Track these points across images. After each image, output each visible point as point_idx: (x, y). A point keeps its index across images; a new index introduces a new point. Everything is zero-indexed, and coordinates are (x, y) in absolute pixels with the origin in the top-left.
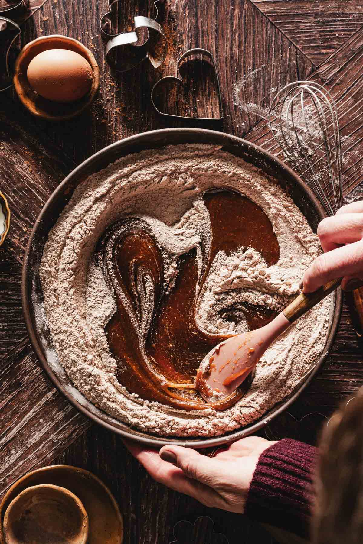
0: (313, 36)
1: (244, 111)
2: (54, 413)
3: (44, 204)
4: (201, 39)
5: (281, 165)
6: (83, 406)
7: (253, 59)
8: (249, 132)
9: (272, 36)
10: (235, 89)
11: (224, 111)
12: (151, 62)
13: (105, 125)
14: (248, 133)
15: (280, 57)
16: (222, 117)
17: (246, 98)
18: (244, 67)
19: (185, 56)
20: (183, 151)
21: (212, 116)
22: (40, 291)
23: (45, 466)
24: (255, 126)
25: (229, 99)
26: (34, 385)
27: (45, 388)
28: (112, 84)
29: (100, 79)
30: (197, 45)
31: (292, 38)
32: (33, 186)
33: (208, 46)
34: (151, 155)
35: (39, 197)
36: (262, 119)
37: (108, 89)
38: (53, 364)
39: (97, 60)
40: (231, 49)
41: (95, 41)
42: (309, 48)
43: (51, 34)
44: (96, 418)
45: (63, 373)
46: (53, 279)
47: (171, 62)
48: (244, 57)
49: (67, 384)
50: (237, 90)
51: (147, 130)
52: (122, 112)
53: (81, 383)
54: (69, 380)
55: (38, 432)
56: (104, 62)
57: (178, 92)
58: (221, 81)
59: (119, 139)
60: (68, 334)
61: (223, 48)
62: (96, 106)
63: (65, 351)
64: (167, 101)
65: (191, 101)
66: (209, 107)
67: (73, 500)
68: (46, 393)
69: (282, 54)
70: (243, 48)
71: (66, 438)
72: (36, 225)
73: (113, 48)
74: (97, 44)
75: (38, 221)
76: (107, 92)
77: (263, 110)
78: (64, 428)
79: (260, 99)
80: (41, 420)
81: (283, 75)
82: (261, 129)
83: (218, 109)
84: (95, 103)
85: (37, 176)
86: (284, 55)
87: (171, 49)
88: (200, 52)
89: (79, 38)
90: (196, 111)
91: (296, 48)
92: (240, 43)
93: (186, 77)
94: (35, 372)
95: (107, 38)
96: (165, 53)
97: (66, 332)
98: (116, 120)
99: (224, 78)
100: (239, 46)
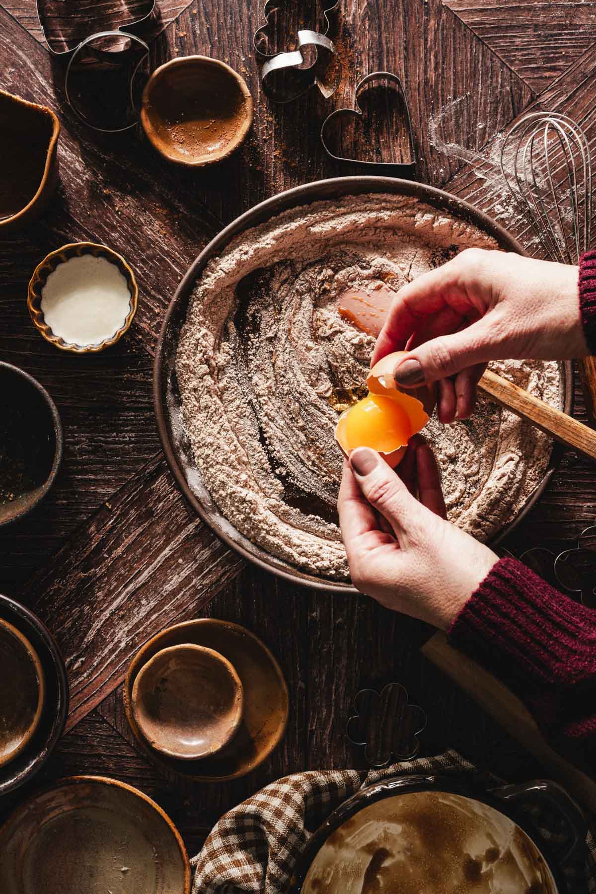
0: (532, 54)
1: (442, 154)
2: (197, 550)
3: (181, 279)
4: (385, 60)
5: (492, 224)
6: (234, 541)
7: (455, 85)
8: (450, 180)
9: (478, 56)
10: (430, 124)
11: (417, 153)
12: (321, 89)
13: (261, 172)
14: (448, 182)
15: (489, 82)
16: (415, 162)
17: (445, 136)
18: (443, 96)
19: (365, 82)
20: (366, 202)
21: (400, 160)
22: (177, 390)
23: (186, 620)
24: (457, 173)
25: (423, 138)
26: (170, 514)
27: (185, 518)
28: (270, 119)
29: (254, 113)
30: (380, 68)
31: (504, 57)
32: (168, 254)
33: (395, 69)
34: (325, 208)
35: (175, 268)
36: (466, 164)
37: (264, 126)
38: (196, 487)
39: (249, 88)
40: (425, 72)
41: (248, 63)
42: (526, 70)
43: (189, 55)
44: (251, 557)
45: (209, 498)
46: (192, 375)
47: (347, 90)
48: (443, 83)
49: (214, 512)
50: (433, 126)
51: (315, 180)
52: (283, 156)
53: (233, 511)
54: (217, 508)
55: (177, 576)
56: (259, 91)
57: (357, 129)
58: (412, 114)
59: (280, 192)
60: (215, 447)
61: (415, 71)
62: (249, 149)
63: (210, 469)
64: (342, 142)
65: (373, 141)
66: (397, 149)
67: (223, 664)
68: (186, 525)
69: (491, 78)
70: (440, 70)
71: (212, 583)
72: (171, 305)
73: (269, 73)
74: (250, 67)
75: (174, 299)
76: (263, 130)
77: (468, 152)
78: (210, 570)
79: (463, 138)
80: (180, 561)
81: (494, 105)
82: (465, 177)
83: (408, 151)
84: (248, 144)
85: (172, 240)
86: (494, 79)
87: (346, 73)
88: (385, 76)
89: (227, 60)
90: (380, 154)
91: (511, 70)
92: (437, 64)
93: (366, 109)
94: (171, 498)
95: (263, 58)
96: (339, 79)
97: (212, 444)
98: (275, 167)
99: (417, 110)
100: (436, 69)
